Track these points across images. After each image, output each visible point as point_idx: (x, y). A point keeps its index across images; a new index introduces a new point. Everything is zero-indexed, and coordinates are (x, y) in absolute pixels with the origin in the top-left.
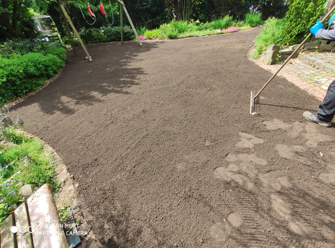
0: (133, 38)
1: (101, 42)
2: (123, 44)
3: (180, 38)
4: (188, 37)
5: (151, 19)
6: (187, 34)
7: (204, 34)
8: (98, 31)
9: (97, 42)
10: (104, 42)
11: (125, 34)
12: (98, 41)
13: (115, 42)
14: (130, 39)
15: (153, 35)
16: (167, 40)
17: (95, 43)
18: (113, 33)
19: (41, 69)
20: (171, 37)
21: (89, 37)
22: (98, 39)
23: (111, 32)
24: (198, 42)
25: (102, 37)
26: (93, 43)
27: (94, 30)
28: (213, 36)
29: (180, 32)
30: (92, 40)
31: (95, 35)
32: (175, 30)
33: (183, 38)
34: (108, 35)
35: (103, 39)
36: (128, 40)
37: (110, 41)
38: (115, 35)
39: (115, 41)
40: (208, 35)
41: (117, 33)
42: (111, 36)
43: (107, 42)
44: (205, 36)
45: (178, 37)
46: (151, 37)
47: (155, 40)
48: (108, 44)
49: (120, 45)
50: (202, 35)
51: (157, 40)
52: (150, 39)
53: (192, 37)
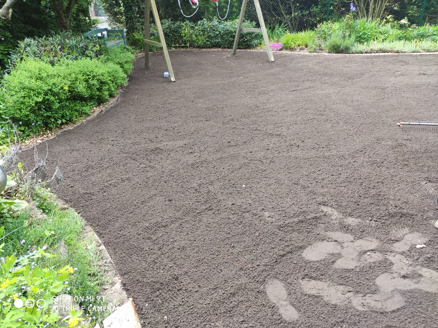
0: (257, 46)
1: (194, 47)
2: (234, 54)
3: (358, 53)
4: (377, 52)
5: (300, 11)
6: (376, 45)
7: (418, 49)
8: (192, 28)
9: (187, 47)
10: (199, 47)
11: (242, 36)
12: (188, 45)
13: (220, 49)
14: (249, 47)
15: (299, 42)
16: (327, 54)
17: (183, 47)
19: (93, 87)
20: (336, 49)
21: (175, 36)
22: (189, 41)
23: (217, 30)
24: (401, 64)
25: (198, 39)
26: (179, 47)
27: (186, 24)
29: (361, 40)
30: (178, 42)
31: (186, 34)
32: (350, 36)
33: (366, 53)
34: (211, 35)
35: (198, 43)
36: (245, 49)
37: (209, 47)
38: (222, 37)
39: (220, 47)
40: (428, 51)
41: (227, 34)
42: (216, 37)
43: (203, 48)
44: (418, 52)
45: (354, 49)
46: (293, 46)
47: (302, 53)
48: (205, 52)
49: (229, 56)
50: (411, 51)
51: (305, 52)
52: (292, 49)
53: (387, 52)
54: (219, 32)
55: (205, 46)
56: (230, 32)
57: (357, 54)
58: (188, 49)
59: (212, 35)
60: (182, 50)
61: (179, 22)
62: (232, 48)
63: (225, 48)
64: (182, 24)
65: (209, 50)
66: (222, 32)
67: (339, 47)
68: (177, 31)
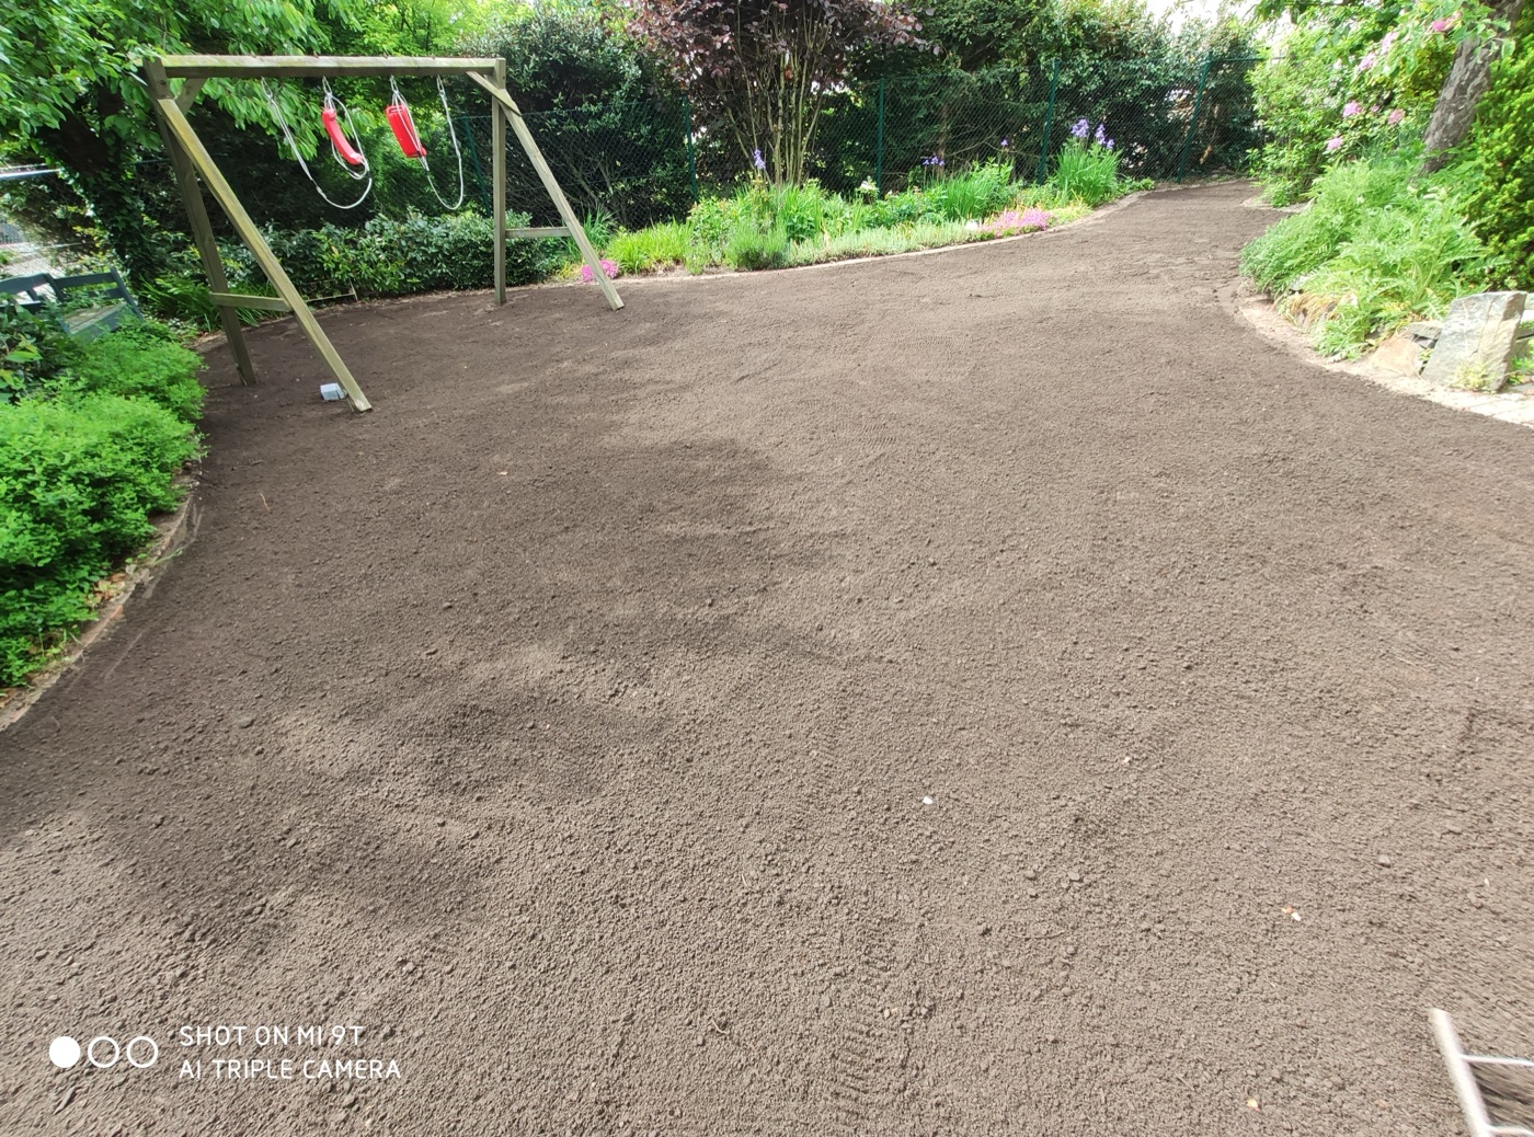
0: (551, 272)
1: (371, 297)
2: (503, 301)
3: (800, 265)
4: (840, 258)
6: (831, 244)
7: (913, 243)
8: (352, 243)
9: (351, 299)
10: (388, 294)
12: (353, 292)
13: (453, 294)
14: (532, 277)
15: (658, 254)
16: (737, 275)
17: (339, 301)
18: (440, 248)
20: (753, 261)
21: (305, 272)
22: (355, 283)
23: (429, 244)
25: (378, 272)
26: (327, 302)
27: (329, 235)
28: (951, 248)
29: (796, 234)
30: (320, 287)
31: (337, 264)
32: (773, 227)
33: (817, 263)
34: (415, 259)
35: (381, 284)
36: (523, 284)
37: (419, 292)
38: (448, 259)
39: (449, 287)
40: (932, 246)
42: (431, 261)
43: (403, 296)
44: (915, 250)
45: (790, 257)
46: (646, 263)
47: (671, 277)
48: (415, 306)
49: (489, 307)
50: (903, 249)
51: (680, 276)
52: (645, 272)
53: (858, 256)
54: (436, 246)
55: (405, 291)
56: (468, 246)
57: (800, 269)
58: (359, 305)
59: (419, 259)
60: (339, 308)
61: (305, 231)
62: (493, 286)
63: (466, 288)
64: (315, 234)
65: (421, 298)
66: (446, 246)
67: (758, 255)
68: (306, 257)
